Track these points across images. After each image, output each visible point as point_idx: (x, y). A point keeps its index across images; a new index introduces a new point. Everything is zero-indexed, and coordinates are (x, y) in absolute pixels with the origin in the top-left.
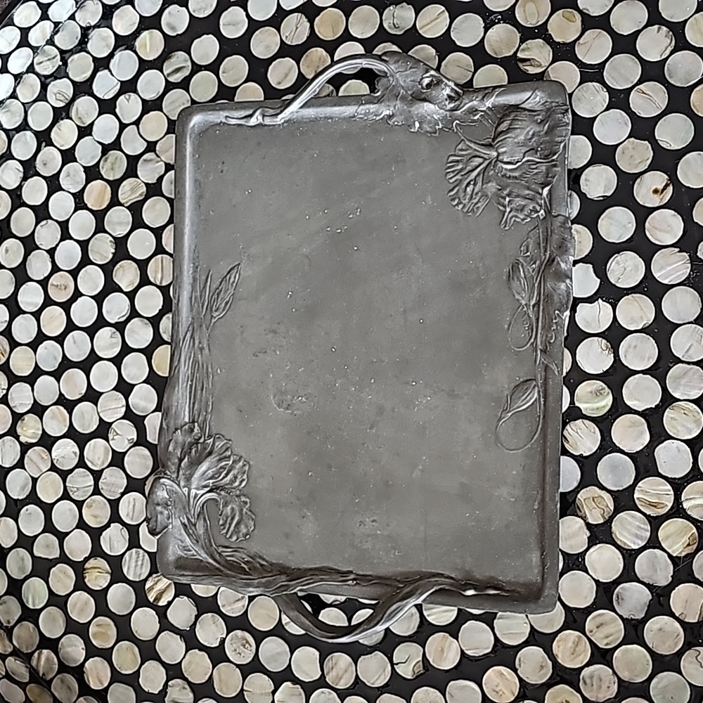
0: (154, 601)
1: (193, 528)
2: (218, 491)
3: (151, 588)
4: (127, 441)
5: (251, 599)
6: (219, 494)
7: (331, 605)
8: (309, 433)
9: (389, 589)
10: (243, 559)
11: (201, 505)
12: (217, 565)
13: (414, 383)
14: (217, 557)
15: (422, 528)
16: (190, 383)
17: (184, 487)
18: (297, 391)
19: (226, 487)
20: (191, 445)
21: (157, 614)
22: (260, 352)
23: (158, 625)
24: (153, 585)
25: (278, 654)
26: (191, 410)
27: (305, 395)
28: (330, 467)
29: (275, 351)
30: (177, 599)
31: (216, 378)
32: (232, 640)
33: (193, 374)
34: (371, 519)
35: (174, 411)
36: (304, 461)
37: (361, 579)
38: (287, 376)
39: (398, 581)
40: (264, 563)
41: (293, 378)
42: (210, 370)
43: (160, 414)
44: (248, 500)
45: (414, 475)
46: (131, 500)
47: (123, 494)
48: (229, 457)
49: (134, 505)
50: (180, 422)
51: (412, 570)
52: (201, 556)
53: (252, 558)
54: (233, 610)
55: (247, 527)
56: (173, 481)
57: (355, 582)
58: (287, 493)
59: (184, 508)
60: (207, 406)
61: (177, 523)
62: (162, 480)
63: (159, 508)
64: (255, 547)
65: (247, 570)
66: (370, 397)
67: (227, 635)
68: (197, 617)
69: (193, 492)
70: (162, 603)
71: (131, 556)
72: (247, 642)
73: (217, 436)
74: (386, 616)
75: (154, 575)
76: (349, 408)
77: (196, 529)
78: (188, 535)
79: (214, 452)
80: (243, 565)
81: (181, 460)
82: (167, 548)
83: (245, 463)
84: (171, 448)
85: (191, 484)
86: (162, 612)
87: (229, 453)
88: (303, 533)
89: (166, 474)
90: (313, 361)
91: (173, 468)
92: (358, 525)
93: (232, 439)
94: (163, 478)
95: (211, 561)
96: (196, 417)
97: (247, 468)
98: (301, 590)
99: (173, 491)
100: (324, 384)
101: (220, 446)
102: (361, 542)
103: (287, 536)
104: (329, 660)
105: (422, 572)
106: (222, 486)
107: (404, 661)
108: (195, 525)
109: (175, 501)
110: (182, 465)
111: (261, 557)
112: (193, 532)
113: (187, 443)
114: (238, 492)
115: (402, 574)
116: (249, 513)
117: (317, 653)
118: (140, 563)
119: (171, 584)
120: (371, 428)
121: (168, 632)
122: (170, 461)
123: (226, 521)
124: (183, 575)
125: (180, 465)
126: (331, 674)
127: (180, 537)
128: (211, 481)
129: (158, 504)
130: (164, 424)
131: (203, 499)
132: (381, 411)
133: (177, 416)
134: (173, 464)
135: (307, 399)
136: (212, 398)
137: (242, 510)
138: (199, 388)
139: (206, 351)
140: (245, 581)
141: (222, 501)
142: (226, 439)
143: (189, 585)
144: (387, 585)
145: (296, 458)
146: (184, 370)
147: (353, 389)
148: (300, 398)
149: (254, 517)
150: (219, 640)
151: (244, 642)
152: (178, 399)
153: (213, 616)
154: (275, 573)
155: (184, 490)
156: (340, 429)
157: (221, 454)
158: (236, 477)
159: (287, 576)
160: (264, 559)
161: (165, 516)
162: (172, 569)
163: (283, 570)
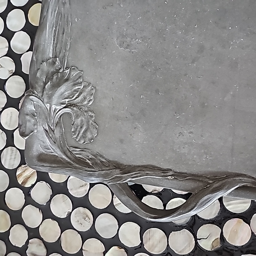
0: (22, 183)
1: (52, 132)
2: (72, 107)
3: (20, 175)
4: (8, 72)
5: (92, 185)
6: (72, 110)
7: (151, 194)
8: (143, 66)
9: (201, 184)
10: (88, 157)
11: (59, 117)
12: (69, 160)
13: (230, 28)
14: (69, 154)
15: (230, 139)
16: (54, 28)
17: (47, 103)
18: (135, 34)
19: (78, 104)
20: (53, 73)
21: (23, 193)
22: (108, 6)
23: (25, 200)
24: (22, 173)
25: (109, 226)
26: (55, 48)
27: (141, 37)
28: (157, 91)
29: (119, 4)
30: (38, 183)
31: (74, 25)
32: (76, 214)
33: (57, 22)
34: (189, 131)
35: (41, 48)
36: (138, 87)
37: (178, 175)
38: (128, 23)
39: (209, 178)
40: (104, 160)
41: (133, 24)
42: (69, 19)
43: (32, 52)
44: (94, 115)
45: (225, 99)
46: (9, 113)
47: (4, 109)
48: (81, 83)
49: (11, 117)
50: (46, 57)
51: (220, 170)
52: (57, 153)
53: (95, 156)
54: (78, 193)
55: (92, 133)
56: (38, 98)
57: (173, 177)
58: (123, 110)
59: (46, 118)
60: (66, 45)
61: (41, 129)
62: (31, 97)
63: (28, 118)
64: (97, 148)
65: (91, 164)
66: (193, 39)
67: (72, 211)
68: (52, 197)
69: (54, 107)
70: (28, 185)
71: (7, 152)
72: (87, 216)
73: (73, 68)
74: (198, 204)
75: (23, 166)
76: (176, 48)
77: (54, 134)
78: (48, 138)
79: (70, 79)
80: (88, 161)
81: (45, 84)
82: (33, 146)
83: (93, 87)
84: (38, 75)
85: (52, 101)
86: (27, 192)
87: (81, 80)
88: (134, 139)
89: (34, 93)
90: (149, 12)
91: (40, 89)
92: (178, 135)
93: (83, 70)
94: (32, 95)
95: (64, 157)
96: (58, 54)
97: (94, 91)
98: (130, 181)
99: (39, 106)
100: (156, 29)
101: (74, 75)
102: (179, 148)
103: (121, 141)
104: (147, 233)
105: (228, 172)
106: (75, 104)
107: (205, 238)
108: (53, 131)
109: (40, 113)
110: (46, 86)
111: (101, 156)
112: (52, 135)
113: (50, 72)
114: (86, 109)
115: (211, 173)
116: (94, 124)
117: (139, 228)
118: (13, 157)
119: (34, 172)
120: (193, 62)
121: (31, 205)
122: (37, 84)
123: (77, 128)
124: (43, 166)
125: (44, 88)
126: (148, 243)
127: (42, 139)
128: (67, 100)
129: (27, 115)
130: (34, 57)
131: (61, 113)
132: (201, 49)
133: (44, 52)
134: (39, 86)
135: (143, 40)
136: (70, 39)
137: (89, 122)
138: (61, 32)
139: (67, 5)
140: (88, 172)
141: (75, 114)
142: (79, 70)
143: (48, 173)
144: (199, 180)
145: (131, 85)
146: (51, 19)
147: (180, 33)
148: (137, 40)
149: (97, 127)
150: (67, 214)
151: (85, 216)
152: (45, 40)
153: (63, 196)
154: (111, 168)
155: (47, 105)
156: (167, 63)
157: (75, 81)
158: (85, 98)
159: (120, 171)
160: (103, 158)
161: (32, 123)
162: (35, 161)
163: (117, 166)
